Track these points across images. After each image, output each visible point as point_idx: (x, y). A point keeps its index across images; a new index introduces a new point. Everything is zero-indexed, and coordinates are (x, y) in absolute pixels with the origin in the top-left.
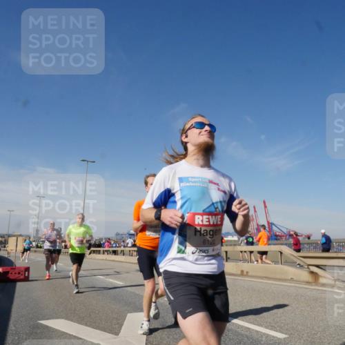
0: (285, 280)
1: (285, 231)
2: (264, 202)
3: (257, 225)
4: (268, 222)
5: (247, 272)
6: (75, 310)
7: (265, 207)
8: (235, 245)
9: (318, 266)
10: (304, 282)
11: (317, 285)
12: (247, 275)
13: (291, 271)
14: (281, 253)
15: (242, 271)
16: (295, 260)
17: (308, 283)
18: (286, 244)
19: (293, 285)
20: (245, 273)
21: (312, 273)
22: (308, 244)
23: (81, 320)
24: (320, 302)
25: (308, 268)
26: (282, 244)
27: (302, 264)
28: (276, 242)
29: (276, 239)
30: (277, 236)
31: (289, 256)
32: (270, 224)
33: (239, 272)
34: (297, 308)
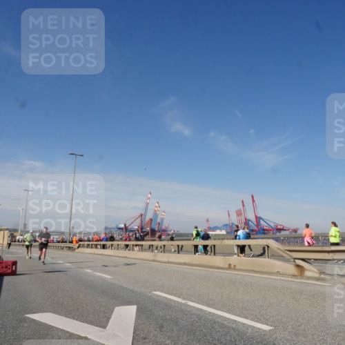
0: (271, 273)
1: (273, 225)
2: (253, 197)
3: (246, 219)
4: (256, 217)
5: (235, 266)
6: (62, 304)
7: (253, 201)
8: (223, 239)
9: (303, 260)
10: (289, 275)
11: (302, 278)
12: (235, 268)
13: (277, 264)
14: (268, 247)
15: (230, 265)
16: (282, 253)
17: (294, 276)
18: (273, 238)
19: (279, 278)
20: (232, 266)
21: (298, 266)
22: (295, 238)
23: (68, 314)
24: (306, 295)
25: (294, 261)
26: (269, 238)
27: (288, 257)
28: (263, 236)
29: (264, 233)
30: (264, 230)
31: (276, 249)
32: (258, 219)
33: (227, 266)
34: (282, 301)
